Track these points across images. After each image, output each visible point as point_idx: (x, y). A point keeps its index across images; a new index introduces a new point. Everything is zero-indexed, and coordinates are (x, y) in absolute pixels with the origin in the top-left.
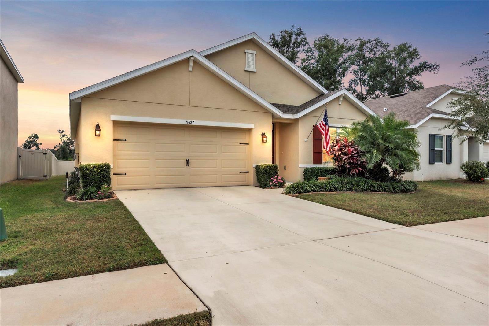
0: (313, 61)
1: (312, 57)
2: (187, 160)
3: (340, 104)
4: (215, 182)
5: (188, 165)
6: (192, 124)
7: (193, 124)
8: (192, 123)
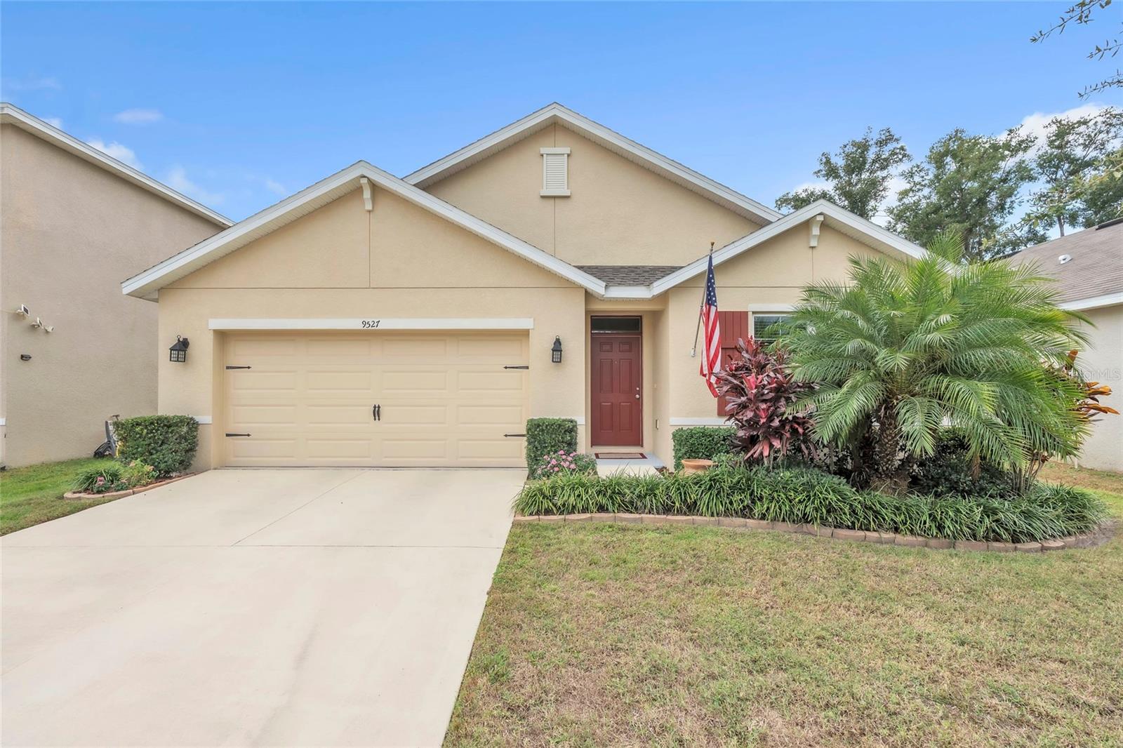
0: (926, 191)
1: (923, 183)
2: (375, 407)
3: (813, 247)
4: (442, 457)
5: (377, 418)
6: (375, 328)
7: (379, 327)
8: (375, 324)
